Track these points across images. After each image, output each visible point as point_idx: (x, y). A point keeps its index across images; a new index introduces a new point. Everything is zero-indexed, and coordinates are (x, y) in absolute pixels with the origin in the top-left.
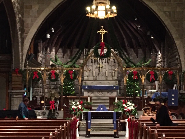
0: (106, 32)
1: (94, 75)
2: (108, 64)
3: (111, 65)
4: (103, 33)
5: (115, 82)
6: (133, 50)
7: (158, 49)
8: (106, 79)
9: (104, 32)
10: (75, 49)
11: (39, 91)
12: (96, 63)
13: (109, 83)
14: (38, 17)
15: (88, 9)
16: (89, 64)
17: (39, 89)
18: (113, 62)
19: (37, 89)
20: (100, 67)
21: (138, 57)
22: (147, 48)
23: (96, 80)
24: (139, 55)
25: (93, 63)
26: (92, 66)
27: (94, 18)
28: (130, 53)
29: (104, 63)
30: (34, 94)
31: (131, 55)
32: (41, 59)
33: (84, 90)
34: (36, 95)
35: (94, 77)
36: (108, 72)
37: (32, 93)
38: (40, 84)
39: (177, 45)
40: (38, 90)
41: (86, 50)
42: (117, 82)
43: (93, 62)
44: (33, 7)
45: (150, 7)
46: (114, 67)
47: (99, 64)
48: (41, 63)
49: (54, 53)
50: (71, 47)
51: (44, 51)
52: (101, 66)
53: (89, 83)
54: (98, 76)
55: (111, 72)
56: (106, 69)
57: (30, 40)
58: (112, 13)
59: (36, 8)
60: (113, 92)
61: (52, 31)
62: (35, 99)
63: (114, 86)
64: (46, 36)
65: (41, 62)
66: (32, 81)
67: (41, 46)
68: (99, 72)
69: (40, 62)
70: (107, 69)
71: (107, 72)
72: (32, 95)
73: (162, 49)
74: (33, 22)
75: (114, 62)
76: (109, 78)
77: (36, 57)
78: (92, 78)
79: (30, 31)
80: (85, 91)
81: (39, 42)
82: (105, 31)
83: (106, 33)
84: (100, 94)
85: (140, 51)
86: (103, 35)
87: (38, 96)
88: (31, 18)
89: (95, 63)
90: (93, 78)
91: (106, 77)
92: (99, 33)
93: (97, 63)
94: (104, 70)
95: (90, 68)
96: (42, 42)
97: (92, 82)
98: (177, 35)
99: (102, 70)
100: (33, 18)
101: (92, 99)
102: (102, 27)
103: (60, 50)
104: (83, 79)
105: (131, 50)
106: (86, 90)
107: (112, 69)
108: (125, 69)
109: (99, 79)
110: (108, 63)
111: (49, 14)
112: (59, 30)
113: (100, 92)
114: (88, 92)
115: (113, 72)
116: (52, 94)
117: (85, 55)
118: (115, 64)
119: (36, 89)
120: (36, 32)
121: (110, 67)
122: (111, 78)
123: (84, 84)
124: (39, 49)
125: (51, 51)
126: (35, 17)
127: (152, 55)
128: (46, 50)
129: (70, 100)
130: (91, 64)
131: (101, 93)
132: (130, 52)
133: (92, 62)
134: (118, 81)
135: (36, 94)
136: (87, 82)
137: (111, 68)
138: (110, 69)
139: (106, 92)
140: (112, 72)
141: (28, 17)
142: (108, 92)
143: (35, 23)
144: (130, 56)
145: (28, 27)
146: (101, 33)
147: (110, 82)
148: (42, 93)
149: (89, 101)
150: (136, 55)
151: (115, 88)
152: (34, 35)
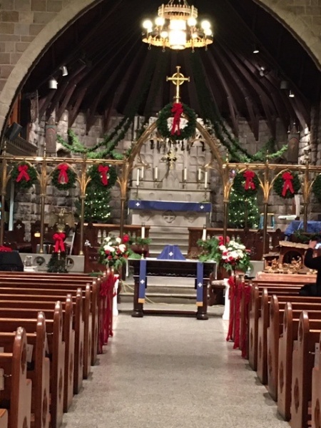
0: (186, 79)
1: (156, 177)
2: (189, 153)
3: (195, 155)
4: (180, 81)
5: (203, 193)
6: (246, 122)
7: (302, 122)
8: (183, 186)
9: (181, 79)
10: (114, 115)
11: (30, 209)
12: (162, 149)
13: (189, 195)
14: (31, 41)
15: (147, 25)
16: (145, 151)
17: (30, 204)
18: (200, 149)
19: (26, 204)
20: (170, 160)
21: (257, 140)
22: (278, 120)
23: (159, 188)
24: (260, 134)
25: (155, 150)
26: (152, 157)
27: (159, 47)
28: (241, 130)
29: (179, 149)
30: (18, 216)
31: (242, 132)
32: (36, 136)
33: (131, 210)
34: (22, 219)
35: (155, 181)
36: (188, 171)
37: (14, 213)
38: (33, 193)
40: (28, 207)
41: (138, 118)
42: (208, 194)
43: (156, 146)
44: (20, 15)
45: (288, 26)
46: (201, 159)
47: (169, 153)
48: (35, 145)
49: (66, 124)
50: (106, 112)
51: (44, 118)
52: (172, 157)
53: (145, 195)
54: (165, 179)
55: (195, 171)
56: (183, 163)
57: (13, 93)
58: (202, 36)
59: (27, 18)
60: (197, 217)
61: (62, 72)
62: (19, 227)
63: (201, 204)
64: (48, 84)
65: (37, 144)
66: (15, 188)
67: (36, 107)
68: (169, 169)
69: (32, 143)
70: (186, 165)
71: (186, 170)
72: (14, 219)
73: (312, 121)
74: (20, 50)
75: (203, 150)
76: (189, 185)
77: (25, 133)
78: (151, 185)
79: (13, 72)
80: (135, 213)
81: (32, 98)
82: (185, 77)
83: (185, 81)
84: (168, 220)
85: (263, 126)
86: (180, 86)
87: (27, 220)
88: (15, 42)
89: (159, 149)
90: (153, 183)
91: (184, 181)
92: (171, 81)
93: (164, 151)
94: (179, 166)
95: (148, 160)
96: (39, 99)
97: (150, 192)
99: (174, 165)
100: (21, 42)
101: (150, 231)
102: (178, 67)
103: (80, 118)
104: (131, 185)
105: (242, 122)
106: (137, 210)
107: (197, 165)
108: (227, 167)
109: (167, 186)
110: (188, 149)
111: (58, 33)
112: (78, 72)
113: (169, 217)
114: (142, 215)
115: (200, 170)
116: (59, 217)
117: (137, 131)
118: (204, 152)
119: (22, 204)
120: (26, 75)
121: (194, 159)
122: (194, 186)
123: (132, 198)
124: (33, 113)
125: (59, 118)
126: (24, 39)
127: (289, 136)
128: (48, 115)
129: (100, 233)
130: (149, 152)
131: (171, 218)
132: (239, 126)
133: (152, 148)
134: (211, 192)
135: (23, 216)
136: (140, 192)
137: (195, 163)
138: (192, 164)
139: (182, 218)
140: (198, 172)
141: (10, 40)
142: (186, 217)
143: (24, 55)
144: (239, 136)
145: (9, 63)
146: (176, 81)
147: (191, 193)
148: (36, 214)
149: (143, 237)
150: (252, 134)
151: (202, 207)
152: (22, 82)
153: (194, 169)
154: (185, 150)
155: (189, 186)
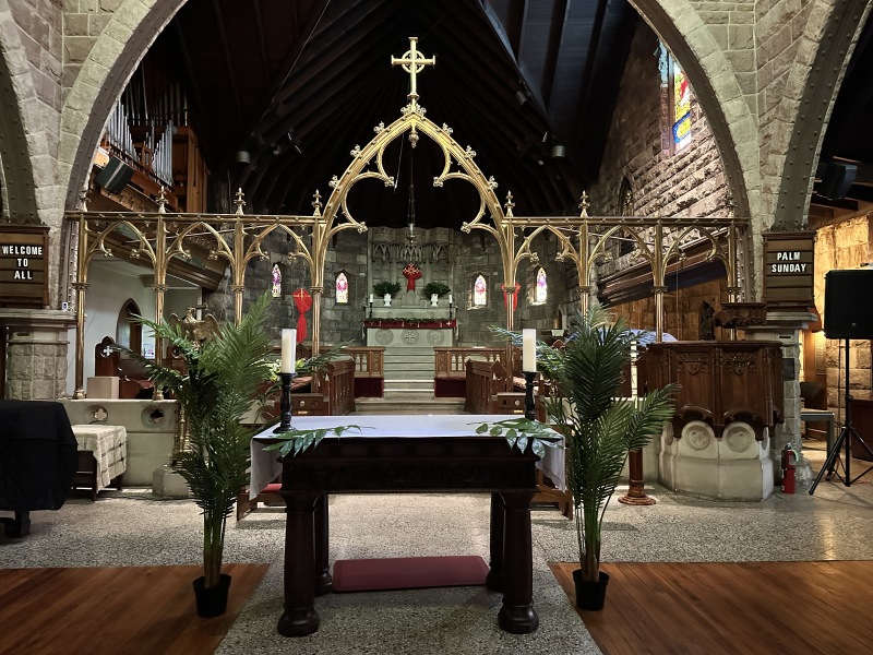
3: (438, 269)
4: (418, 66)
5: (448, 310)
13: (432, 313)
16: (382, 267)
18: (443, 262)
23: (398, 306)
25: (393, 264)
26: (389, 271)
39: (728, 120)
42: (454, 311)
46: (444, 273)
54: (404, 296)
74: (107, 10)
75: (446, 262)
79: (95, 50)
84: (409, 341)
95: (385, 275)
97: (388, 311)
98: (733, 78)
107: (440, 279)
108: (511, 223)
109: (406, 303)
110: (429, 262)
113: (410, 337)
118: (447, 265)
130: (386, 266)
131: (413, 338)
133: (389, 262)
134: (457, 309)
138: (434, 278)
143: (114, 18)
145: (85, 34)
146: (410, 64)
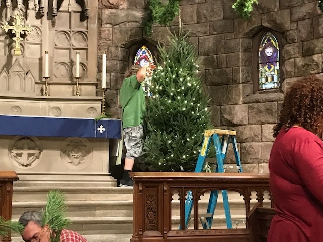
46: (80, 37)
52: (17, 29)
55: (67, 60)
56: (41, 45)
63: (97, 122)
99: (23, 47)
107: (71, 49)
109: (9, 88)
113: (25, 152)
118: (85, 23)
122: (66, 90)
131: (30, 155)
138: (59, 46)
147: (61, 104)
153: (63, 56)
154: (45, 18)
155: (55, 91)
